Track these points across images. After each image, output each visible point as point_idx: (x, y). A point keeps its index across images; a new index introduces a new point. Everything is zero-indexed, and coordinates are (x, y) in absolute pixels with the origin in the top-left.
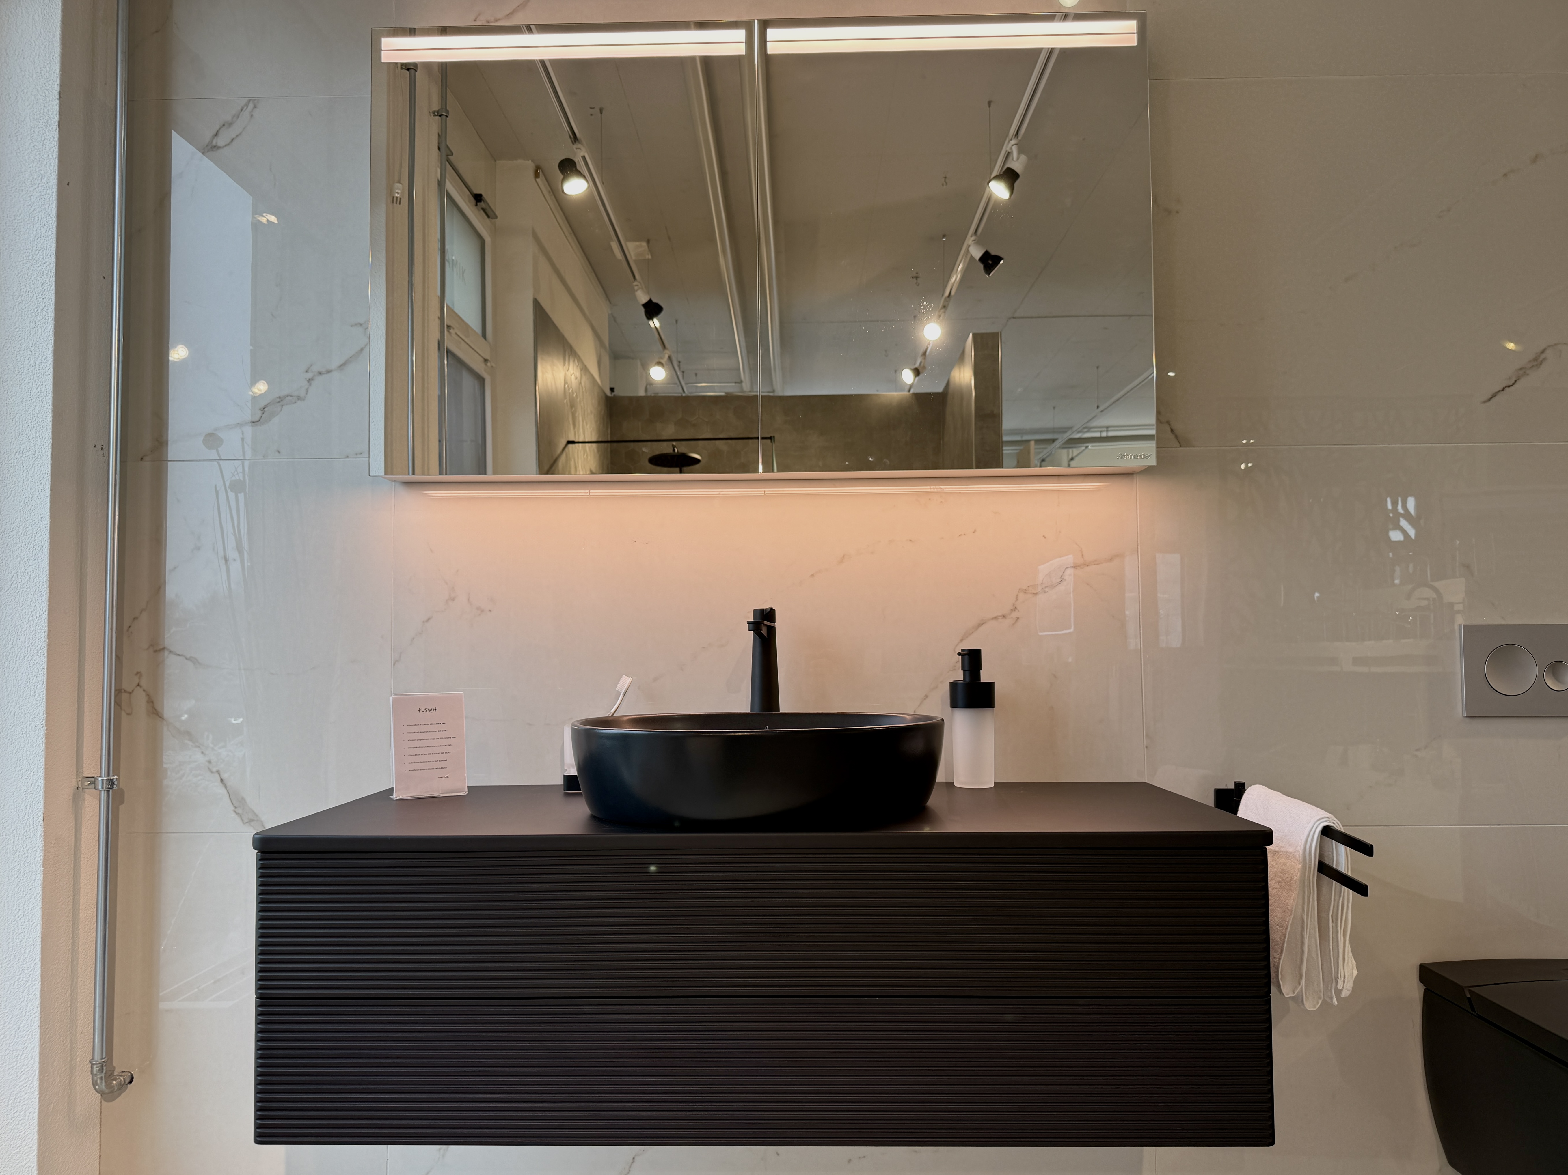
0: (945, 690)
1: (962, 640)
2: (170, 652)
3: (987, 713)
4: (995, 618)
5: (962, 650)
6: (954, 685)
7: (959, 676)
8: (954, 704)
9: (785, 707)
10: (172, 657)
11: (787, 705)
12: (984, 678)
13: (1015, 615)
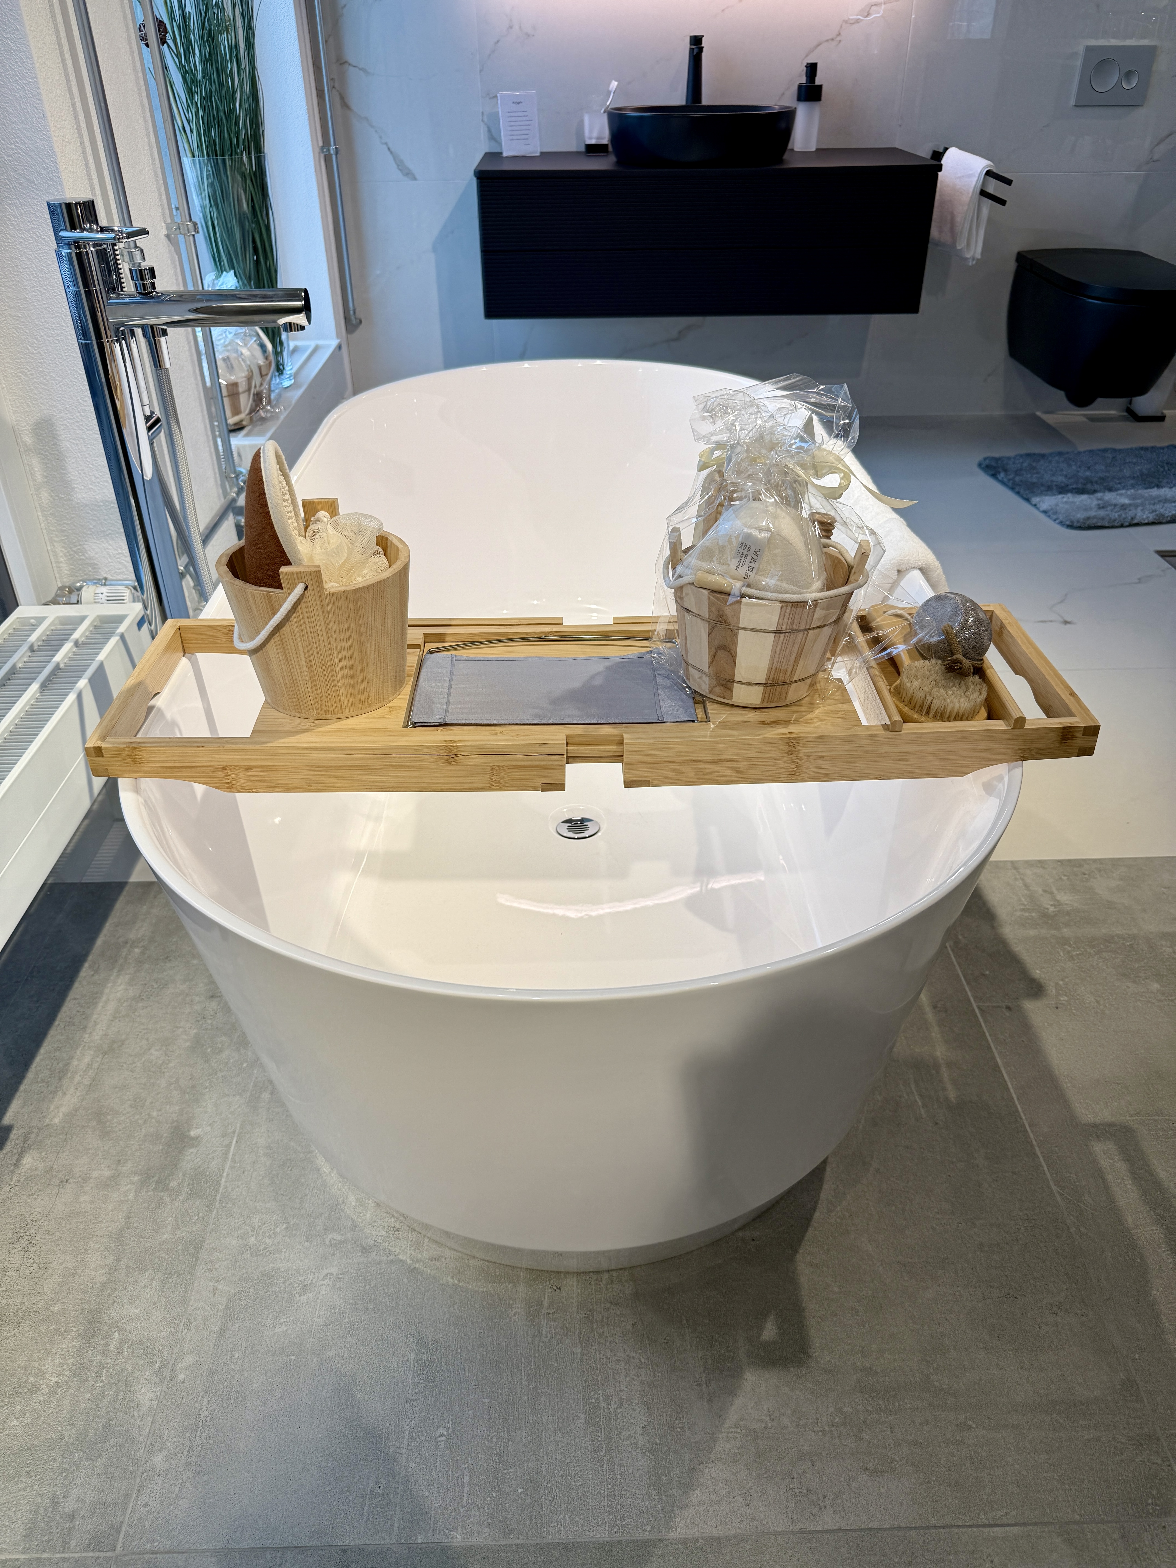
0: (795, 88)
1: (807, 56)
2: (350, 64)
3: (816, 106)
4: (827, 41)
5: (808, 63)
6: (800, 86)
7: (803, 80)
8: (799, 99)
9: (705, 101)
10: (351, 68)
11: (706, 100)
12: (818, 82)
13: (839, 38)
